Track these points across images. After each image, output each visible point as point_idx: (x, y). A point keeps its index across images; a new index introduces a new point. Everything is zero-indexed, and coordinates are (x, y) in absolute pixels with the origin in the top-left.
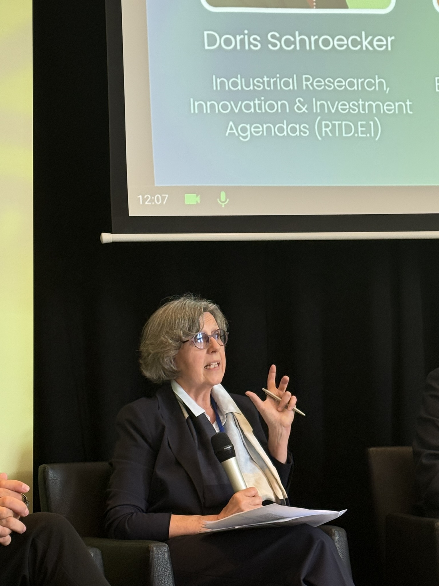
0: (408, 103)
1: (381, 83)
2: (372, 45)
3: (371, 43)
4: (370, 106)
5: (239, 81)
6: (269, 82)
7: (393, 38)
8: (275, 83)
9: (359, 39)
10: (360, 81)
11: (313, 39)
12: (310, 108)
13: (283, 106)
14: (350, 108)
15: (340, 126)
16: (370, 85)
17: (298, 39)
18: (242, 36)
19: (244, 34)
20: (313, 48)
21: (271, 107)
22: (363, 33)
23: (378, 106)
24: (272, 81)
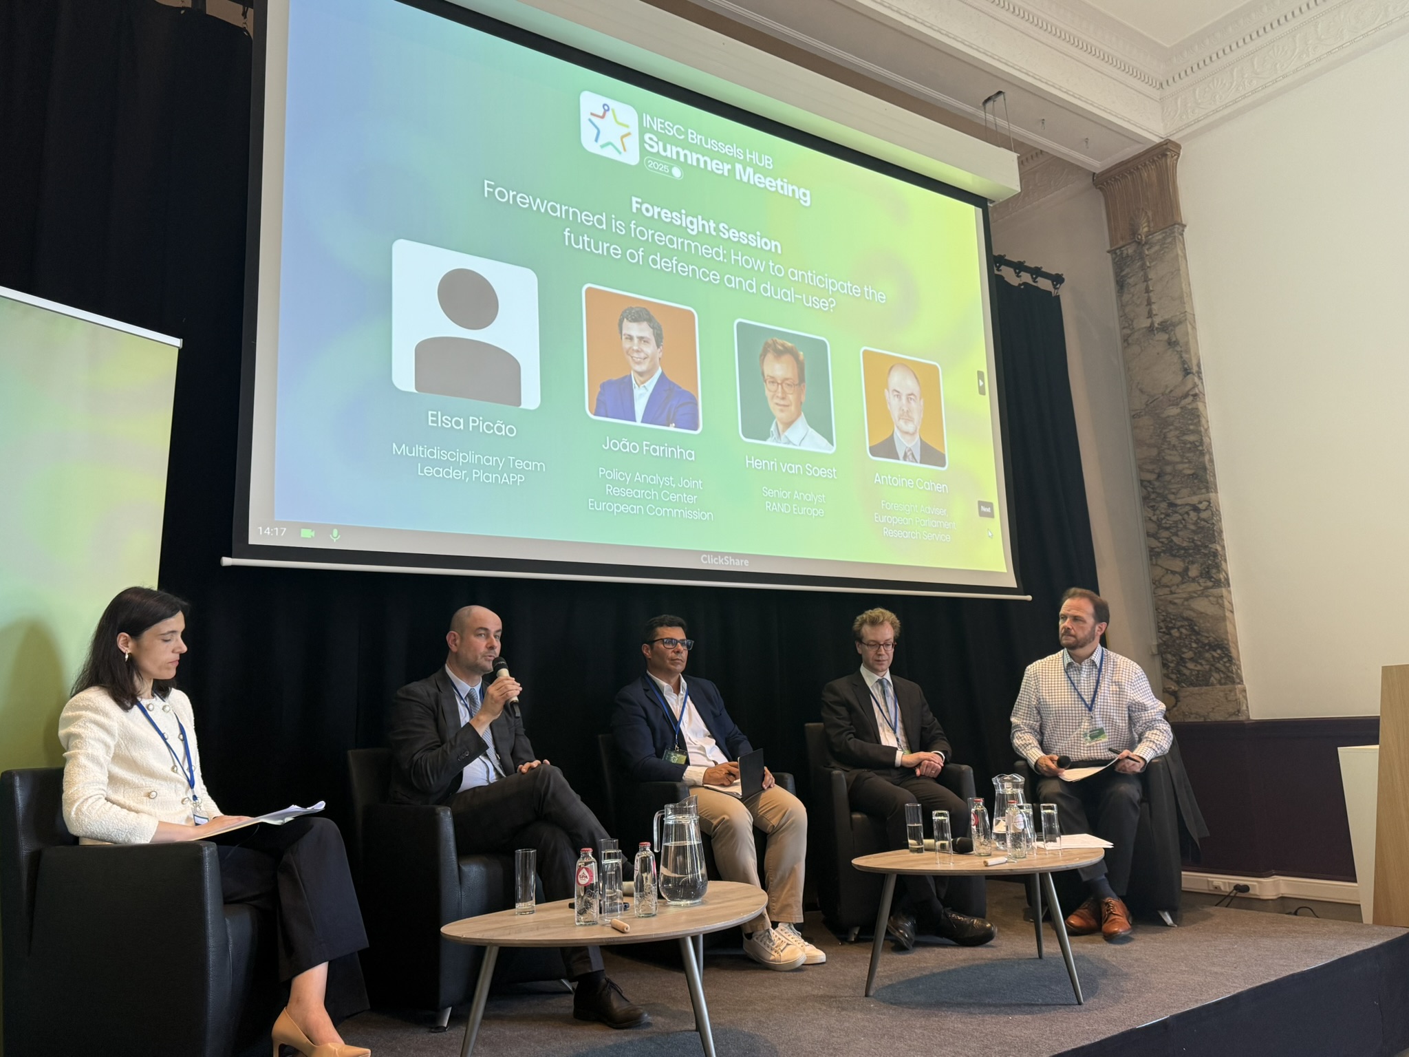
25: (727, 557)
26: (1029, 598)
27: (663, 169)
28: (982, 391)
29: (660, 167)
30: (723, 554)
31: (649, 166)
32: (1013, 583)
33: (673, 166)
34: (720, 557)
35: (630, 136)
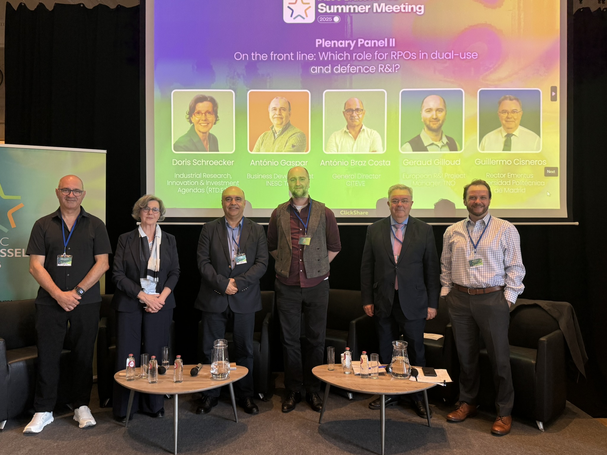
0: (238, 182)
1: (229, 176)
2: (226, 164)
3: (226, 163)
4: (225, 183)
5: (183, 175)
6: (192, 175)
7: (234, 161)
8: (194, 175)
9: (222, 162)
10: (222, 175)
11: (207, 161)
12: (205, 184)
13: (196, 183)
14: (218, 183)
15: (215, 189)
16: (225, 176)
17: (203, 161)
18: (185, 161)
19: (185, 160)
20: (207, 164)
21: (193, 183)
22: (224, 160)
23: (228, 183)
24: (193, 175)
25: (356, 211)
26: (577, 223)
27: (329, 20)
28: (553, 99)
29: (326, 19)
30: (353, 210)
31: (321, 20)
32: (564, 214)
33: (334, 17)
34: (351, 211)
35: (310, 9)
